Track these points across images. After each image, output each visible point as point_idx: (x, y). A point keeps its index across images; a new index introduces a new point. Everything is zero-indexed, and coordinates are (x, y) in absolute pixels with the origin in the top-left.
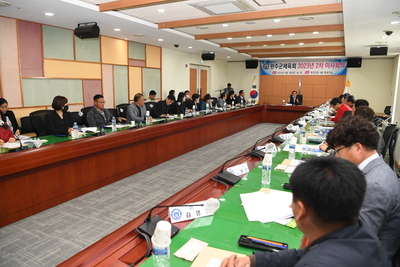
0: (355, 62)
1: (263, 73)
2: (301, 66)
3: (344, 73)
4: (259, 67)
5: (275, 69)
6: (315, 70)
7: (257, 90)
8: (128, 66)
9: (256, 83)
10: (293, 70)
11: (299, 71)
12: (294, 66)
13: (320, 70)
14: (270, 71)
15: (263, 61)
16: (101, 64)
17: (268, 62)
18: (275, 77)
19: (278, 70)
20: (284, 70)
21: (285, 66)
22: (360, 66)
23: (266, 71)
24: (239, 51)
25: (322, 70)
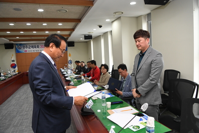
0: (71, 44)
1: (17, 52)
2: (42, 47)
4: (14, 48)
5: (26, 49)
7: (15, 63)
9: (14, 58)
10: (37, 49)
11: (41, 50)
12: (38, 47)
14: (23, 50)
15: (17, 44)
17: (21, 44)
18: (26, 54)
19: (28, 49)
20: (32, 49)
21: (33, 47)
22: (74, 46)
23: (20, 50)
24: (10, 40)
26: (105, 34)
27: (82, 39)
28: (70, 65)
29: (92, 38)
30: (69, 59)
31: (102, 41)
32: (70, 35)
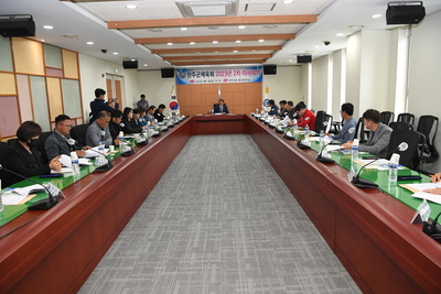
0: (271, 70)
1: (179, 82)
2: (219, 74)
3: (260, 80)
5: (192, 78)
6: (233, 77)
7: (176, 100)
8: (45, 77)
9: (174, 94)
10: (211, 78)
11: (218, 79)
12: (212, 74)
13: (237, 77)
14: (187, 80)
15: (179, 70)
16: (15, 74)
17: (184, 70)
18: (193, 86)
19: (195, 79)
20: (202, 78)
21: (203, 74)
22: (275, 73)
23: (183, 80)
24: (164, 59)
25: (239, 77)
26: (337, 53)
27: (294, 61)
29: (310, 61)
30: (266, 97)
31: (330, 64)
32: (271, 55)
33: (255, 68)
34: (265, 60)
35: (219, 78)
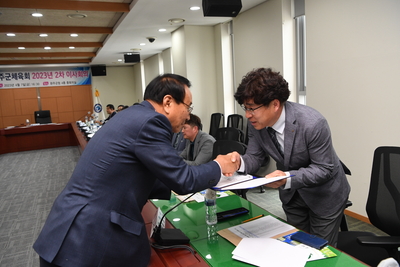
0: (100, 70)
2: (38, 74)
3: (88, 82)
6: (54, 80)
10: (26, 81)
11: (35, 82)
12: (27, 76)
13: (61, 80)
19: (4, 81)
20: (13, 81)
21: (15, 76)
22: (105, 74)
25: (63, 80)
26: (166, 52)
27: (121, 61)
28: (97, 114)
29: (139, 61)
30: (96, 101)
31: (161, 63)
32: (95, 53)
33: (81, 68)
34: (90, 60)
35: (37, 81)
